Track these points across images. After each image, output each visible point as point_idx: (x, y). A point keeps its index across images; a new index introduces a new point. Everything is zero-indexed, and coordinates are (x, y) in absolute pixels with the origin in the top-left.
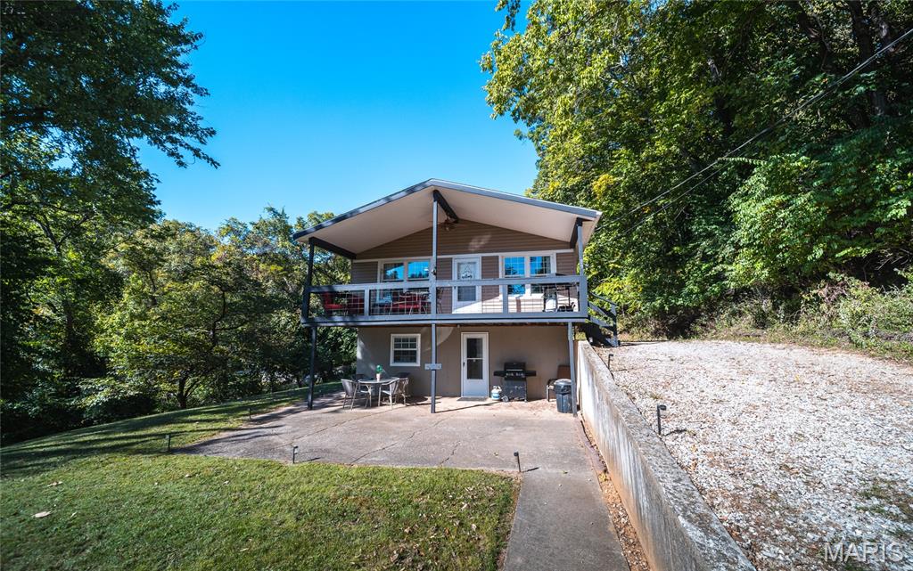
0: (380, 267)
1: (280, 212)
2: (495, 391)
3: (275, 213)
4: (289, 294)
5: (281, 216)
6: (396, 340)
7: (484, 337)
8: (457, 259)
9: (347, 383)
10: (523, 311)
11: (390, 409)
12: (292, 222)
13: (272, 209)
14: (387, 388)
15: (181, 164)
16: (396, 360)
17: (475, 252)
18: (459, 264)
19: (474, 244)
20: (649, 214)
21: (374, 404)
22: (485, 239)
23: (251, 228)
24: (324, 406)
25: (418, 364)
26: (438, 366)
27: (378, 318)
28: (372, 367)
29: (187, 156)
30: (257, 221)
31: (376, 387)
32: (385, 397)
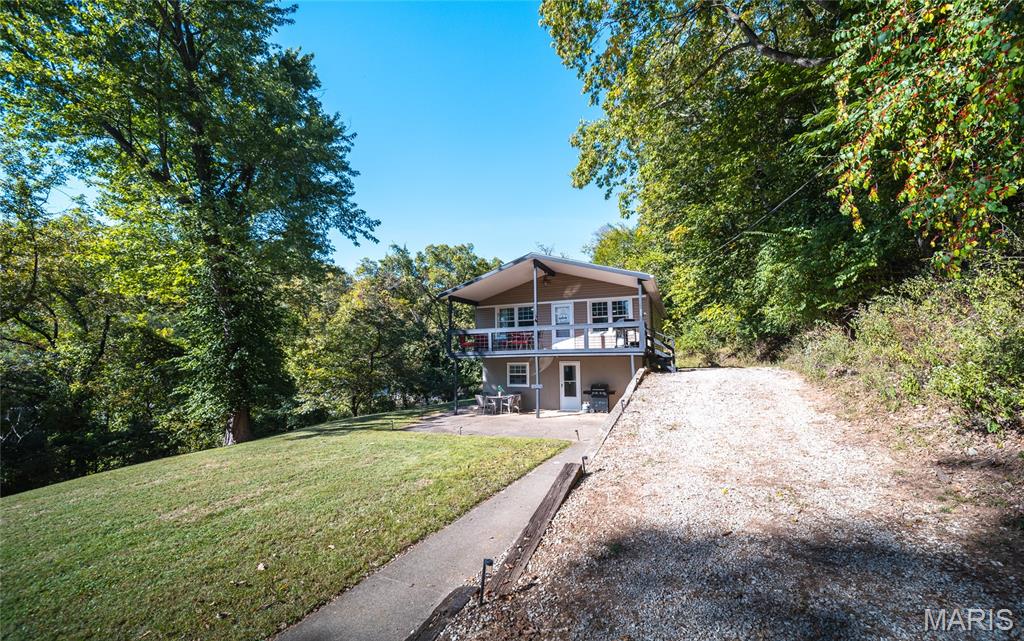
0: (497, 312)
1: (402, 248)
2: (585, 406)
3: (399, 250)
4: (415, 324)
5: (403, 252)
6: (511, 367)
7: (577, 365)
8: (554, 304)
9: (479, 398)
10: (606, 347)
11: (509, 416)
12: (413, 256)
13: (396, 246)
14: (506, 401)
15: (357, 244)
16: (512, 382)
17: (570, 299)
18: (556, 308)
19: (567, 292)
20: (734, 250)
21: (497, 412)
22: (577, 288)
23: (379, 265)
24: (461, 413)
25: (528, 385)
26: (540, 386)
27: (497, 352)
28: (494, 387)
29: (360, 237)
30: (383, 258)
31: (498, 401)
32: (505, 408)
